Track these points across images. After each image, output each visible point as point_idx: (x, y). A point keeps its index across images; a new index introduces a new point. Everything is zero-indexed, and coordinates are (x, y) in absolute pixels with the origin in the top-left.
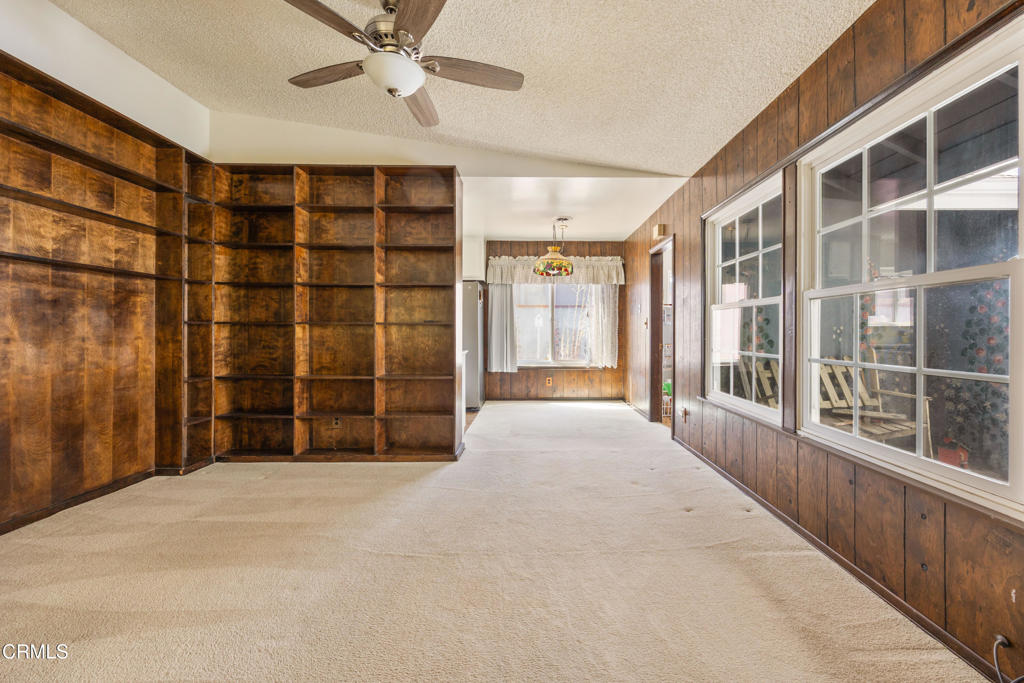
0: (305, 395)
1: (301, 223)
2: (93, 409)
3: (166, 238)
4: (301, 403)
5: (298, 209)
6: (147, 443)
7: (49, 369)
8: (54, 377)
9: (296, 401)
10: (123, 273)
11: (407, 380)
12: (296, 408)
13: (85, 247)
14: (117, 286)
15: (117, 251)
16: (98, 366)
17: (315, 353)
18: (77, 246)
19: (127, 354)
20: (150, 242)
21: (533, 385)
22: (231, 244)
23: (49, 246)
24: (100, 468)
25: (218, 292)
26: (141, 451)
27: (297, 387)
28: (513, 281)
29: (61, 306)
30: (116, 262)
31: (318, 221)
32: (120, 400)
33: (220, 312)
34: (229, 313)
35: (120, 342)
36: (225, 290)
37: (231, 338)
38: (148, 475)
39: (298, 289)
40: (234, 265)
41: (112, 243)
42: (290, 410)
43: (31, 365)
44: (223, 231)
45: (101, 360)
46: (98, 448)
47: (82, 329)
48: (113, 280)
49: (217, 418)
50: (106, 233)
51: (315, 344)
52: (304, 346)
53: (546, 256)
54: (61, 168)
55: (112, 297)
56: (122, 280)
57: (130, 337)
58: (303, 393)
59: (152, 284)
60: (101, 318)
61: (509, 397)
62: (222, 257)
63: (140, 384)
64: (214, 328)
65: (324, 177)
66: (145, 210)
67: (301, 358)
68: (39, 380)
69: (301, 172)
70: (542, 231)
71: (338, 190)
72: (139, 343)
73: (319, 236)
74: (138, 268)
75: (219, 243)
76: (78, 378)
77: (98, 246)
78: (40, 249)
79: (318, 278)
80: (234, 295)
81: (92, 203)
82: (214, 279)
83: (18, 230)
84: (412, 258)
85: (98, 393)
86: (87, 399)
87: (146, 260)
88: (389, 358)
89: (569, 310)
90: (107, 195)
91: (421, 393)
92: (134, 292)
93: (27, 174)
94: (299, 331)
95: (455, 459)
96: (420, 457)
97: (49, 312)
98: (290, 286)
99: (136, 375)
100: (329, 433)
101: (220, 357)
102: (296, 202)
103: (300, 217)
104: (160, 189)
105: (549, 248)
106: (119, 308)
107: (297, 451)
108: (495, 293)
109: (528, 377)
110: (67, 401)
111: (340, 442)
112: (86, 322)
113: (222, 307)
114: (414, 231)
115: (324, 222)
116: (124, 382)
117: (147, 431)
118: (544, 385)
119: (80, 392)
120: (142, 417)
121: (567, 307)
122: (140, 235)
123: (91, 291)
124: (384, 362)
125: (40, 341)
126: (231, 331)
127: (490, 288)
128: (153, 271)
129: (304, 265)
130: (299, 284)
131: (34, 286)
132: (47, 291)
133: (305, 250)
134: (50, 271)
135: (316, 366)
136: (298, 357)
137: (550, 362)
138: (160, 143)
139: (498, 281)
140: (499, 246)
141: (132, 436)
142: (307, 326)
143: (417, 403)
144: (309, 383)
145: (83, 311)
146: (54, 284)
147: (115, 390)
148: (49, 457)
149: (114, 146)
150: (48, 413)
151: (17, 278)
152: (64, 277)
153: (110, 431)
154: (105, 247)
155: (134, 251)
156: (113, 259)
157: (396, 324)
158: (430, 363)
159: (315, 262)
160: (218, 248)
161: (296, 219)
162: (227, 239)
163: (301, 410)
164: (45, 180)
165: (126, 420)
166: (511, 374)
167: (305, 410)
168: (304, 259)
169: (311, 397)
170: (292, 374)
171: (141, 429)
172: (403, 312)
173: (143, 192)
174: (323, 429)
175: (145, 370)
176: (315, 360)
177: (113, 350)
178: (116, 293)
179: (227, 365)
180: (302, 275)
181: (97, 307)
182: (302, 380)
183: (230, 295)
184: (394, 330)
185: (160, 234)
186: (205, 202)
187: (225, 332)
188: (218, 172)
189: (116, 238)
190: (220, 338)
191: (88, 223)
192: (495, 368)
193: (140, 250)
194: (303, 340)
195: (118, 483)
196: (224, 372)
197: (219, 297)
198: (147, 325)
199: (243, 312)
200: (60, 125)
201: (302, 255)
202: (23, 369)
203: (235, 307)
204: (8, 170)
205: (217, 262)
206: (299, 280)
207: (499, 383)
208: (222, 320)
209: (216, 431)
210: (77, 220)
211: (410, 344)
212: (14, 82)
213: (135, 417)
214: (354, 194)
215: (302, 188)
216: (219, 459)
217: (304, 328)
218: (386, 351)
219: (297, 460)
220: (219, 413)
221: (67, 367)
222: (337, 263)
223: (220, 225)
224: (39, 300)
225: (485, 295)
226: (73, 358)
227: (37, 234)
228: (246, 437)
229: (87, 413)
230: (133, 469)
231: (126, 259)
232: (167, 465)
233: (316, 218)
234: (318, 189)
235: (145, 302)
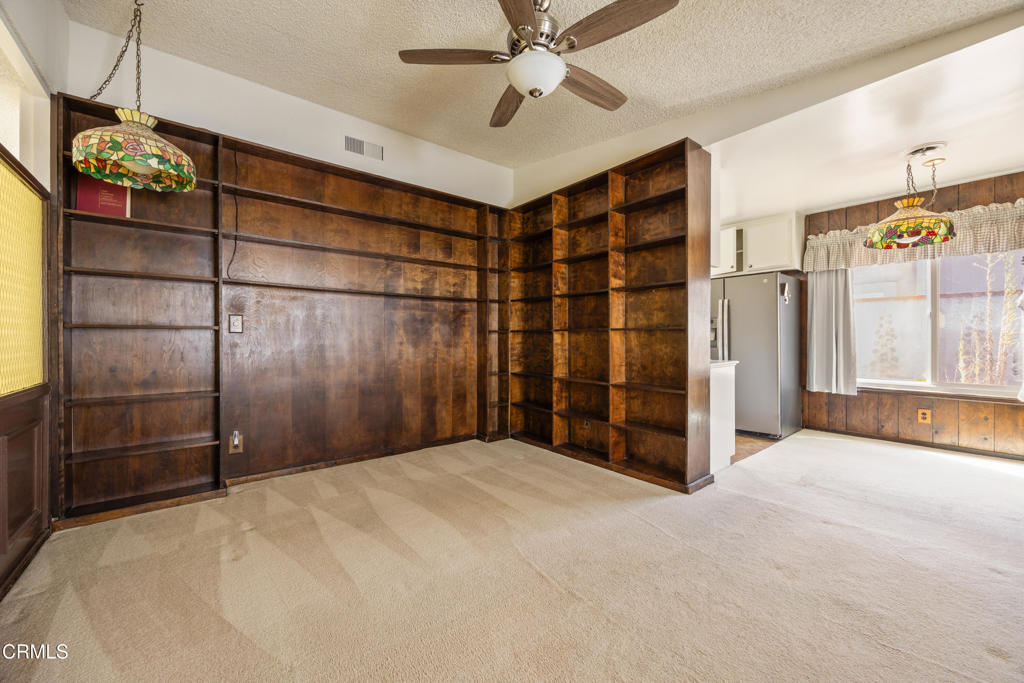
0: (564, 395)
1: (559, 242)
2: (442, 387)
3: (482, 273)
4: (559, 401)
5: (556, 230)
6: (472, 415)
7: (420, 361)
8: (422, 366)
9: (555, 398)
10: (457, 299)
11: (646, 391)
12: (555, 405)
13: (437, 285)
14: (455, 308)
15: (454, 285)
16: (444, 360)
17: (572, 356)
18: (433, 284)
19: (459, 353)
20: (473, 275)
21: (889, 417)
22: (522, 269)
23: (419, 286)
24: (446, 427)
25: (513, 308)
26: (468, 420)
27: (556, 386)
28: (848, 264)
29: (426, 321)
30: (454, 292)
31: (574, 238)
32: (456, 383)
33: (515, 323)
34: (522, 324)
35: (456, 345)
36: (519, 305)
37: (524, 342)
38: (472, 438)
39: (557, 301)
40: (526, 287)
41: (452, 280)
42: (549, 406)
43: (411, 358)
44: (517, 260)
45: (446, 357)
46: (444, 414)
47: (436, 336)
48: (452, 304)
49: (512, 404)
50: (448, 274)
51: (573, 348)
52: (563, 350)
53: (894, 217)
54: (425, 238)
55: (451, 316)
56: (457, 304)
57: (462, 341)
58: (562, 392)
59: (475, 305)
60: (446, 329)
61: (843, 429)
62: (516, 280)
63: (468, 373)
64: (510, 335)
65: (578, 196)
66: (470, 254)
67: (560, 361)
68: (415, 367)
69: (558, 197)
70: (887, 181)
71: (588, 204)
72: (467, 346)
73: (574, 250)
74: (467, 295)
75: (514, 270)
76: (435, 368)
77: (444, 283)
78: (415, 289)
79: (574, 289)
80: (525, 309)
81: (440, 257)
82: (510, 298)
83: (406, 280)
84: (649, 257)
85: (444, 378)
86: (438, 380)
87: (471, 291)
88: (629, 366)
89: (974, 300)
90: (448, 249)
91: (658, 407)
92: (464, 312)
93: (409, 246)
94: (557, 338)
95: (686, 491)
96: (650, 477)
97: (419, 326)
98: (549, 299)
99: (465, 368)
100: (582, 431)
101: (515, 358)
102: (554, 224)
103: (558, 237)
104: (478, 238)
105: (898, 204)
106: (456, 322)
107: (556, 442)
108: (817, 288)
109: (880, 405)
110: (428, 380)
111: (590, 442)
112: (438, 332)
113: (516, 319)
114: (652, 227)
115: (578, 238)
116: (459, 371)
117: (472, 407)
118: (912, 420)
119: (435, 376)
120: (469, 397)
121: (970, 295)
122: (467, 272)
123: (441, 313)
124: (623, 368)
125: (415, 345)
126: (523, 338)
127: (811, 279)
128: (475, 297)
129: (563, 278)
130: (556, 296)
131: (413, 311)
132: (419, 314)
133: (564, 265)
134: (419, 302)
135: (573, 370)
136: (557, 360)
137: (927, 384)
138: (479, 207)
139: (822, 266)
140: (825, 220)
141: (463, 408)
142: (566, 333)
143: (655, 417)
144: (567, 384)
145: (436, 325)
146: (422, 310)
147: (454, 377)
148: (420, 414)
149: (452, 216)
150: (419, 388)
151: (405, 308)
152: (427, 305)
153: (451, 403)
154: (447, 283)
155: (464, 283)
156: (452, 290)
157: (634, 329)
158: (669, 374)
159: (572, 275)
160: (513, 274)
161: (554, 239)
162: (520, 266)
163: (559, 407)
164: (416, 247)
165: (460, 398)
166: (847, 398)
167: (564, 407)
168: (563, 273)
169: (570, 397)
170: (552, 375)
171: (468, 405)
172: (641, 316)
173: (469, 242)
174: (577, 427)
175: (471, 365)
176: (572, 363)
177: (452, 350)
178: (454, 312)
179: (520, 364)
180: (561, 287)
181: (444, 322)
182: (561, 380)
183: (522, 310)
184: (633, 335)
185: (478, 270)
186: (505, 240)
187: (518, 339)
188: (513, 215)
189: (454, 277)
190: (515, 342)
191: (438, 269)
192: (815, 386)
193: (468, 283)
194: (562, 345)
195: (454, 439)
196: (517, 370)
197: (514, 311)
198: (472, 334)
199: (530, 323)
200: (426, 213)
201: (561, 271)
202: (408, 360)
203: (527, 318)
204: (400, 246)
205: (512, 284)
206: (557, 293)
207: (825, 409)
208: (517, 329)
209: (512, 414)
210: (433, 268)
211: (648, 350)
212: (403, 194)
213: (465, 396)
214: (599, 203)
215: (559, 212)
216: (513, 437)
217: (563, 335)
218: (626, 358)
219: (556, 450)
220: (514, 401)
221: (428, 361)
222: (587, 273)
223: (515, 256)
224: (415, 320)
225: (802, 290)
226: (431, 355)
227: (414, 280)
228: (531, 423)
229: (438, 390)
230: (463, 431)
231: (459, 289)
232: (482, 435)
233: (572, 236)
234: (574, 208)
235: (471, 317)
